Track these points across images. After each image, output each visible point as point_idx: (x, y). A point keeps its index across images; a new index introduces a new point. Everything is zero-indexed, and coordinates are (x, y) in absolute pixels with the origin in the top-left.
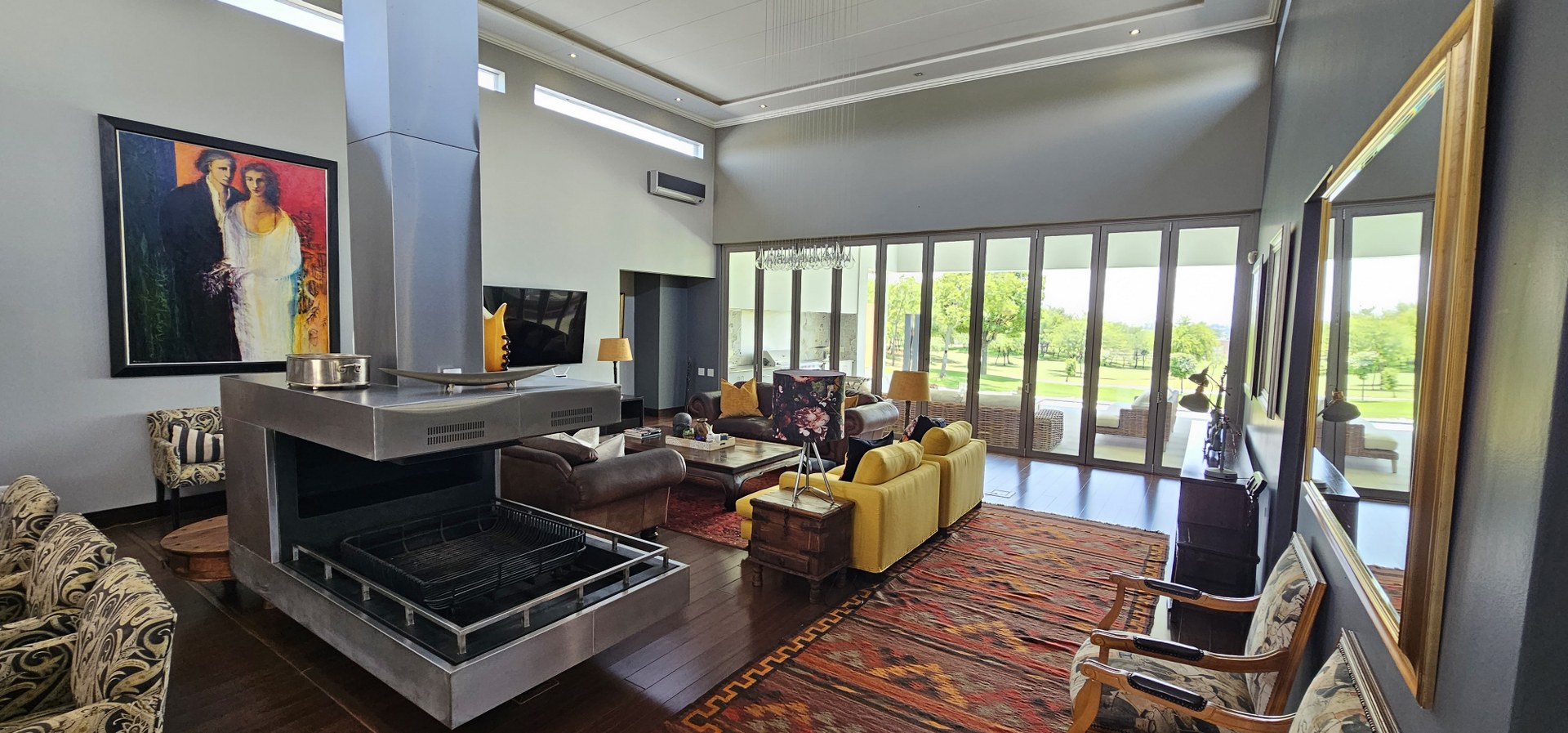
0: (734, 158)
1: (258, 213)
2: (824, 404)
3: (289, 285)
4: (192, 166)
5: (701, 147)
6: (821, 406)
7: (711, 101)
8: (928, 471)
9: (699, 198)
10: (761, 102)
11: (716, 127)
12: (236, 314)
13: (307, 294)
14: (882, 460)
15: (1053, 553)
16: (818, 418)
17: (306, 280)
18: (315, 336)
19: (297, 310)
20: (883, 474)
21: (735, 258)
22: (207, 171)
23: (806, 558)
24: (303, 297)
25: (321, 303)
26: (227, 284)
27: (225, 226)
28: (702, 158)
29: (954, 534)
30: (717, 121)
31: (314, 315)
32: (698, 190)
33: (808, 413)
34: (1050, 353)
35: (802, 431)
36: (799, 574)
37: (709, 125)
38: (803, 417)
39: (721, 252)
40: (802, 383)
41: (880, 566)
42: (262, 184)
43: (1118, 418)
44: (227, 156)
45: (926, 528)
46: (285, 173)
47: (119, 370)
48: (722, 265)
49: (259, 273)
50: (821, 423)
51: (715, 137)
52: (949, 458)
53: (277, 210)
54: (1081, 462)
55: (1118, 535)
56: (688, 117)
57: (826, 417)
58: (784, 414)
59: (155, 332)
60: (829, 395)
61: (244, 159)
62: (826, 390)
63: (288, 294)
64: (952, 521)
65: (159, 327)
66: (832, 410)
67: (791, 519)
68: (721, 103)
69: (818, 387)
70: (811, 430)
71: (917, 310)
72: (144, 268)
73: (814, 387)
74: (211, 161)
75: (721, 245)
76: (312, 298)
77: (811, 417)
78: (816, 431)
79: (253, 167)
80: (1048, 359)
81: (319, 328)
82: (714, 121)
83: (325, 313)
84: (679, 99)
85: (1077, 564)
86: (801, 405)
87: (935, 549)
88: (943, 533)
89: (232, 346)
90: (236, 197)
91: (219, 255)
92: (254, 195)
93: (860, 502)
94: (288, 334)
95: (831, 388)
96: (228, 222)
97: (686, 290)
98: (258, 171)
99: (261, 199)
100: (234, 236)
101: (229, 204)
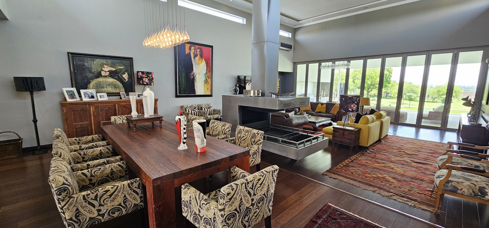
0: (300, 37)
1: (199, 59)
2: (356, 103)
3: (204, 76)
4: (188, 49)
5: (291, 34)
6: (355, 103)
7: (296, 20)
8: (378, 123)
9: (291, 49)
10: (311, 20)
11: (295, 28)
12: (195, 83)
13: (207, 78)
14: (368, 118)
15: (416, 146)
16: (354, 106)
17: (207, 75)
18: (208, 88)
19: (205, 82)
20: (367, 122)
21: (299, 66)
22: (191, 50)
23: (350, 141)
24: (206, 79)
25: (209, 80)
26: (194, 76)
27: (193, 63)
28: (291, 37)
29: (383, 141)
30: (295, 26)
31: (208, 84)
32: (290, 47)
33: (352, 105)
34: (389, 96)
35: (349, 109)
36: (347, 145)
37: (293, 27)
38: (350, 106)
39: (295, 65)
40: (350, 97)
41: (367, 145)
42: (200, 52)
43: (428, 114)
44: (194, 46)
45: (376, 139)
46: (204, 49)
47: (177, 96)
48: (295, 69)
49: (199, 74)
50: (355, 107)
51: (294, 31)
52: (382, 120)
53: (202, 58)
54: (417, 126)
55: (436, 144)
56: (288, 25)
57: (356, 106)
58: (344, 105)
59: (182, 88)
60: (357, 100)
61: (197, 46)
62: (357, 99)
63: (204, 79)
64: (382, 137)
65: (183, 87)
66: (358, 104)
67: (345, 131)
68: (298, 21)
69: (355, 98)
70: (352, 109)
71: (344, 82)
72: (181, 73)
73: (354, 98)
74: (191, 48)
75: (295, 63)
76: (208, 80)
77: (352, 106)
78: (354, 109)
79: (198, 48)
80: (389, 98)
81: (209, 87)
82: (294, 26)
83: (210, 83)
84: (287, 21)
85: (424, 149)
86: (350, 103)
87: (378, 143)
88: (379, 141)
89: (194, 91)
90: (196, 56)
91: (192, 70)
92: (198, 55)
93: (362, 128)
94: (204, 88)
95: (358, 98)
96: (194, 62)
97: (284, 76)
98: (199, 49)
99: (200, 56)
100: (195, 65)
101: (194, 58)
